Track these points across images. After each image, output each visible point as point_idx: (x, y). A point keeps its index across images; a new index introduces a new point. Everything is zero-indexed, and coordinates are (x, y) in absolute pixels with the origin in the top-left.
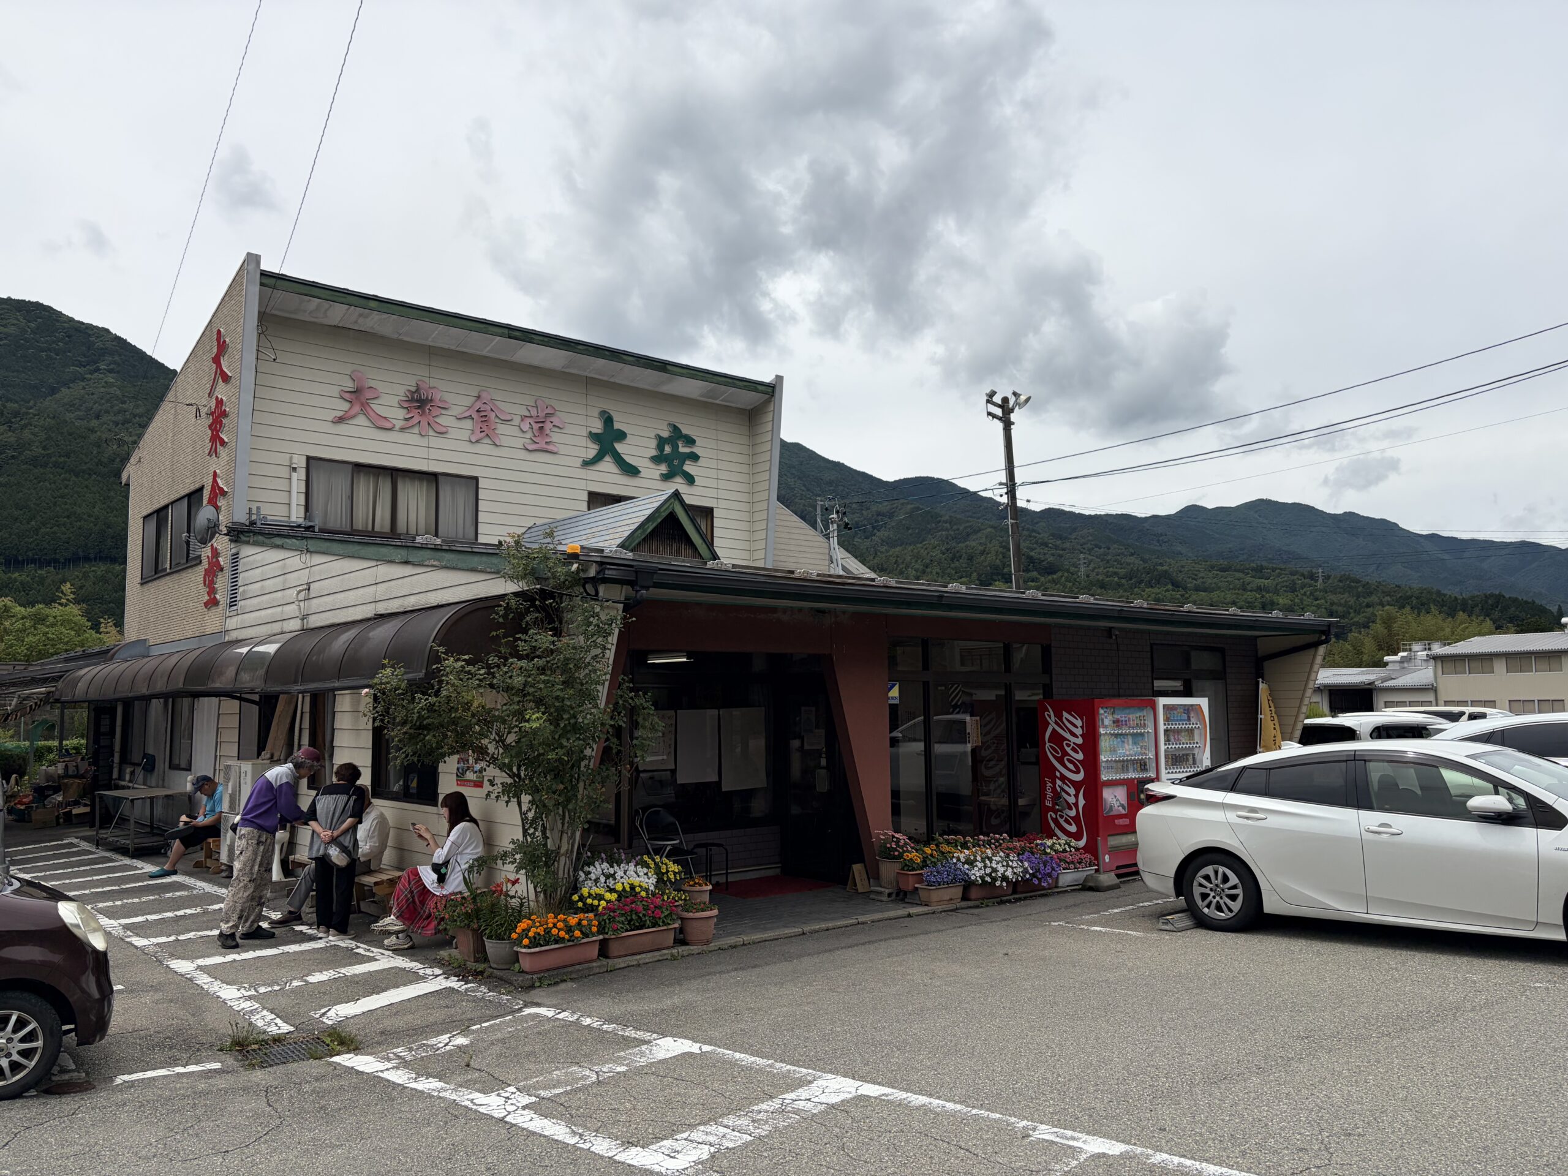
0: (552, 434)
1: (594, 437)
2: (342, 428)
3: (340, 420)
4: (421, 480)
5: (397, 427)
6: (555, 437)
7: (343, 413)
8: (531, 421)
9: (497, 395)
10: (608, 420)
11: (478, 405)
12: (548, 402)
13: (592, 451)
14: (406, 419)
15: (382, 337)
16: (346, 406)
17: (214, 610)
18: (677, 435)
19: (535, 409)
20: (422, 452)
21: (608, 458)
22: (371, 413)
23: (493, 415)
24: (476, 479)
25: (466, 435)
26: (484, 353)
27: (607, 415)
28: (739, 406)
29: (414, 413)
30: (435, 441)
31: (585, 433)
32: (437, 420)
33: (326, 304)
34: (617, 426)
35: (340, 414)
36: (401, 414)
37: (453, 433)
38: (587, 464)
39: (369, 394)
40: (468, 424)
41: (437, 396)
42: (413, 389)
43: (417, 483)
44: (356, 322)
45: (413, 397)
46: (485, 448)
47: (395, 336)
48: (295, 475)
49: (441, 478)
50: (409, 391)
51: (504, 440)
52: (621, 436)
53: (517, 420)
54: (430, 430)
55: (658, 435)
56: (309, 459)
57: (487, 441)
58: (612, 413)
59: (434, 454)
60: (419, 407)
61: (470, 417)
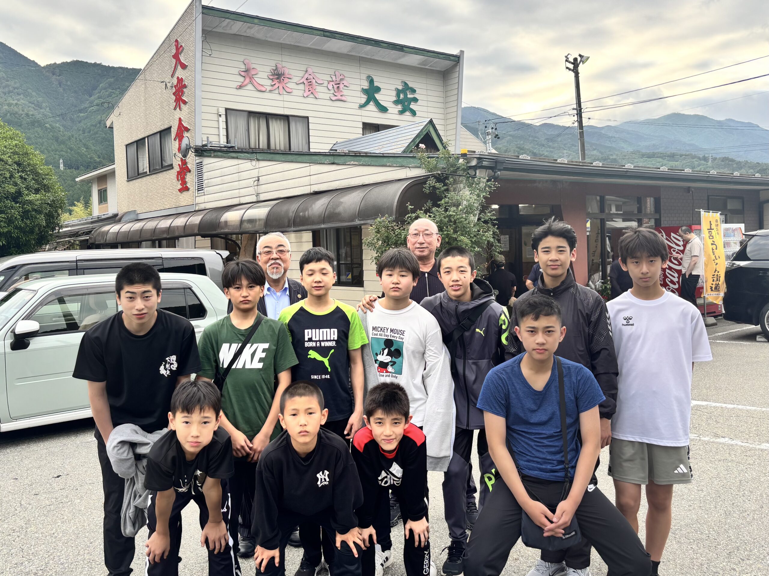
0: (343, 90)
1: (365, 91)
2: (241, 92)
3: (240, 87)
4: (280, 119)
5: (268, 90)
6: (345, 92)
7: (241, 83)
8: (333, 83)
9: (316, 70)
10: (371, 81)
11: (307, 76)
12: (341, 72)
13: (363, 99)
14: (272, 86)
15: (258, 40)
16: (242, 79)
17: (185, 193)
18: (407, 88)
19: (335, 77)
20: (281, 104)
21: (371, 103)
22: (255, 83)
23: (314, 81)
24: (307, 118)
25: (301, 93)
26: (309, 46)
27: (371, 78)
28: (438, 69)
29: (276, 82)
30: (287, 97)
31: (359, 89)
32: (287, 85)
33: (232, 22)
34: (376, 84)
35: (240, 84)
36: (269, 82)
37: (295, 92)
38: (362, 106)
39: (253, 72)
40: (302, 87)
41: (287, 71)
42: (274, 68)
43: (278, 122)
44: (245, 32)
45: (274, 73)
46: (311, 100)
47: (264, 38)
48: (220, 119)
49: (291, 118)
50: (273, 69)
51: (320, 95)
52: (378, 89)
53: (326, 84)
54: (284, 91)
55: (397, 88)
56: (227, 109)
57: (312, 96)
58: (373, 76)
59: (287, 105)
60: (277, 79)
61: (303, 83)
